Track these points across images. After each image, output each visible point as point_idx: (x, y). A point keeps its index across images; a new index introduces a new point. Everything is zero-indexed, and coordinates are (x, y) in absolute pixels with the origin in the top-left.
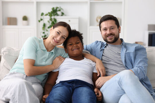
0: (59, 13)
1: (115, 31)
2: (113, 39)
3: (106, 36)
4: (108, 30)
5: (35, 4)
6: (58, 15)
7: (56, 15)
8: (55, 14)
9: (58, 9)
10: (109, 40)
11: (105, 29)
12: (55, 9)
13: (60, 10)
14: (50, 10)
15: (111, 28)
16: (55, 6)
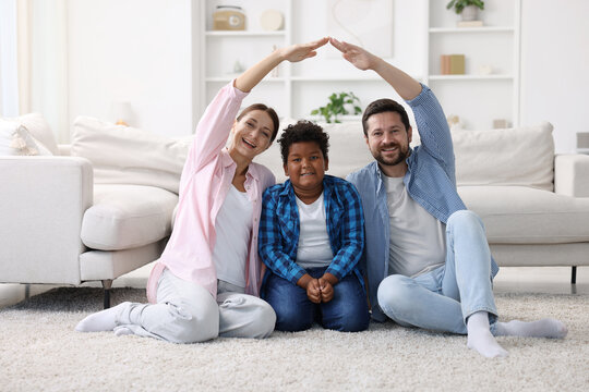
0: (347, 107)
1: (400, 138)
2: (396, 156)
3: (381, 148)
4: (386, 133)
5: (288, 84)
6: (345, 113)
7: (340, 112)
8: (339, 109)
9: (346, 99)
10: (386, 159)
11: (379, 133)
12: (338, 97)
13: (349, 102)
14: (325, 102)
15: (392, 131)
16: (338, 91)
